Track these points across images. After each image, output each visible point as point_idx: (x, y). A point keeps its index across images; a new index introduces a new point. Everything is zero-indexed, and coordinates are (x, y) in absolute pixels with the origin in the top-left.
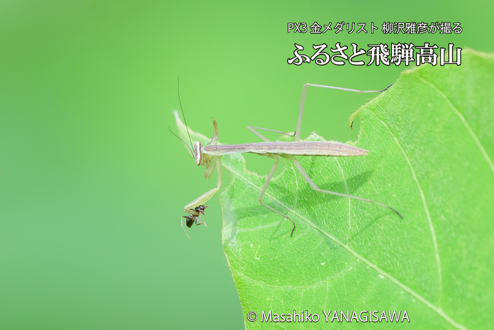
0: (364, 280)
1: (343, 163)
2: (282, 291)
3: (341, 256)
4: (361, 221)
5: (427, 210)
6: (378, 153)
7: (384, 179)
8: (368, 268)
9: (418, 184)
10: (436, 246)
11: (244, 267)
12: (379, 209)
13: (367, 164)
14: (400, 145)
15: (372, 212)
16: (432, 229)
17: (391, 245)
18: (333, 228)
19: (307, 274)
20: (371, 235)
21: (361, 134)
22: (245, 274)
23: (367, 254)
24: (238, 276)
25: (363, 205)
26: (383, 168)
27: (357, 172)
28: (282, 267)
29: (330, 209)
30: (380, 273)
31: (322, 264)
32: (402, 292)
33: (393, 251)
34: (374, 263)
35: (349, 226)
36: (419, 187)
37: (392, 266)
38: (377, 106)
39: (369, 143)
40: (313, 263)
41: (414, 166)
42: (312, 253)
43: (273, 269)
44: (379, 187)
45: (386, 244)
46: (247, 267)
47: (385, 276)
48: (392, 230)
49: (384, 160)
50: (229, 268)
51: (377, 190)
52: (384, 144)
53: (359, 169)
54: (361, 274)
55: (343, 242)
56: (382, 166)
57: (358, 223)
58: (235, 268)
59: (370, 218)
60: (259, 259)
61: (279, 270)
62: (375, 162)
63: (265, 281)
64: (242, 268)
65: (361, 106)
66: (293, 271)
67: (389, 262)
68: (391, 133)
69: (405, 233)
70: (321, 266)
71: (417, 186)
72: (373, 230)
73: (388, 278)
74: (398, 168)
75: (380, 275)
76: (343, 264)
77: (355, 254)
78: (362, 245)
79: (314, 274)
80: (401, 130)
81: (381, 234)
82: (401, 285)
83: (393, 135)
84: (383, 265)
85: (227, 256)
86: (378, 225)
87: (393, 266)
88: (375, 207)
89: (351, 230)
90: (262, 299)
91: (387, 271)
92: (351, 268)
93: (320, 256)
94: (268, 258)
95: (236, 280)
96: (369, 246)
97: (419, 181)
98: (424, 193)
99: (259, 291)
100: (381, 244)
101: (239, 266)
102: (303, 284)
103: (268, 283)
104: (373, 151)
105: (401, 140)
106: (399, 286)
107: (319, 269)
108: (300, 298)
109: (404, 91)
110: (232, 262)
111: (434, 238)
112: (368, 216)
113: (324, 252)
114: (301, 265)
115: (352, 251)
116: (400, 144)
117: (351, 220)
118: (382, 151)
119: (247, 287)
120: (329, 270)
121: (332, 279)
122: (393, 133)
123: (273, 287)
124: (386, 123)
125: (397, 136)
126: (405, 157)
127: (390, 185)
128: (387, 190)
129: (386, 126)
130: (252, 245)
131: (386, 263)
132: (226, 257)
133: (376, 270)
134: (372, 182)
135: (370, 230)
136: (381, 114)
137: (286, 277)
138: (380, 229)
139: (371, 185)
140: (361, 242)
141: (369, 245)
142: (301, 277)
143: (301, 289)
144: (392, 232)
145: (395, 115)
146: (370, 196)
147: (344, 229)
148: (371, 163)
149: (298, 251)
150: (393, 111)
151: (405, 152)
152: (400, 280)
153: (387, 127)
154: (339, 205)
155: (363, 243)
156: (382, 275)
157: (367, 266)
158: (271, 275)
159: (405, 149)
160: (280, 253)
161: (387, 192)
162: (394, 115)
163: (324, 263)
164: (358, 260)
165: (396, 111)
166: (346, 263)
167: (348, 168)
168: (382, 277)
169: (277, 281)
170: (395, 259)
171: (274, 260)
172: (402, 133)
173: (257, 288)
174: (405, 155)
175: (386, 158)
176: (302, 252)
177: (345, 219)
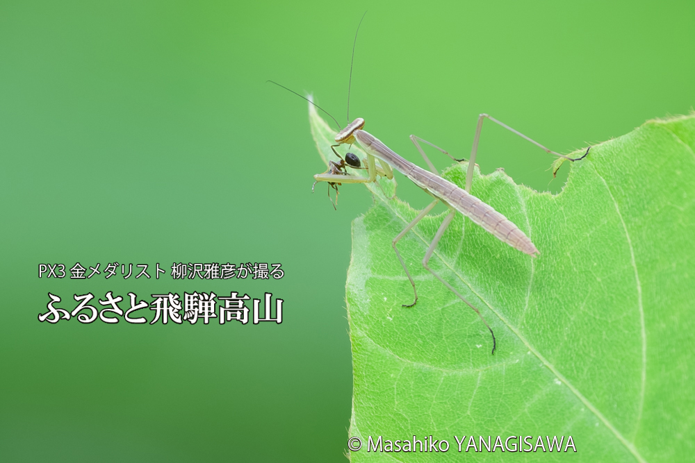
0: (533, 381)
1: (534, 219)
2: (415, 370)
3: (506, 341)
4: (543, 302)
5: (641, 309)
6: (587, 218)
7: (589, 254)
8: (541, 365)
9: (636, 271)
10: (644, 360)
11: (368, 324)
12: (573, 292)
13: (568, 228)
14: (620, 215)
15: (562, 293)
16: (644, 335)
17: (581, 343)
18: (502, 301)
19: (454, 355)
20: (554, 324)
21: (567, 186)
22: (368, 335)
23: (544, 348)
24: (357, 335)
25: (551, 281)
26: (590, 239)
27: (552, 235)
28: (422, 337)
29: (504, 276)
30: (556, 377)
31: (477, 346)
32: (583, 410)
33: (581, 352)
34: (550, 362)
35: (525, 305)
36: (637, 276)
37: (575, 371)
38: (599, 155)
39: (577, 201)
40: (466, 341)
41: (636, 247)
42: (466, 328)
43: (409, 338)
44: (580, 264)
45: (573, 341)
46: (373, 326)
47: (562, 382)
48: (586, 324)
49: (594, 228)
50: (347, 321)
51: (576, 267)
52: (598, 208)
53: (555, 232)
54: (529, 372)
55: (512, 324)
56: (590, 236)
57: (539, 304)
58: (356, 324)
59: (558, 302)
60: (391, 319)
61: (416, 340)
62: (580, 229)
63: (394, 350)
64: (366, 326)
65: (575, 150)
66: (435, 346)
67: (573, 365)
68: (611, 195)
69: (604, 333)
70: (476, 348)
71: (634, 275)
72: (559, 317)
73: (567, 386)
74: (611, 244)
75: (556, 380)
76: (507, 352)
77: (527, 344)
78: (539, 334)
79: (463, 357)
80: (627, 195)
81: (569, 325)
82: (584, 400)
83: (613, 199)
84: (563, 367)
85: (348, 305)
86: (567, 313)
87: (578, 372)
88: (568, 289)
89: (527, 310)
90: (385, 373)
91: (567, 377)
92: (517, 361)
93: (477, 335)
94: (405, 321)
95: (353, 340)
96: (548, 338)
97: (638, 269)
98: (642, 286)
99: (382, 362)
100: (566, 339)
101: (362, 322)
102: (447, 367)
103: (397, 354)
104: (580, 214)
105: (625, 208)
106: (581, 401)
107: (473, 352)
108: (438, 384)
109: (645, 146)
110: (354, 314)
111: (644, 349)
112: (556, 298)
113: (484, 331)
114: (449, 340)
115: (522, 338)
116: (621, 213)
117: (530, 297)
118: (593, 217)
119: (367, 353)
120: (486, 355)
121: (488, 369)
122: (614, 196)
123: (403, 360)
124: (606, 180)
125: (619, 202)
126: (625, 232)
127: (595, 264)
128: (590, 269)
129: (606, 184)
130: (385, 299)
131: (567, 366)
132: (346, 307)
133: (552, 372)
134: (571, 254)
135: (555, 316)
136: (602, 167)
137: (423, 352)
138: (569, 319)
139: (568, 258)
140: (539, 330)
141: (549, 335)
142: (445, 356)
143: (442, 372)
144: (585, 327)
145: (624, 174)
146: (563, 272)
147: (517, 307)
148: (574, 228)
149: (448, 322)
150: (622, 168)
151: (627, 226)
152: (583, 392)
153: (607, 187)
154: (517, 274)
155: (541, 331)
156: (559, 380)
157: (539, 363)
158: (403, 344)
159: (628, 222)
160: (422, 319)
161: (591, 272)
162: (621, 174)
163: (481, 346)
164: (529, 353)
165: (626, 168)
166: (511, 353)
167: (539, 227)
168: (559, 383)
169: (411, 354)
170: (582, 363)
171: (412, 326)
172: (628, 200)
173: (380, 357)
174: (626, 230)
175: (598, 227)
176: (453, 324)
177: (521, 294)
